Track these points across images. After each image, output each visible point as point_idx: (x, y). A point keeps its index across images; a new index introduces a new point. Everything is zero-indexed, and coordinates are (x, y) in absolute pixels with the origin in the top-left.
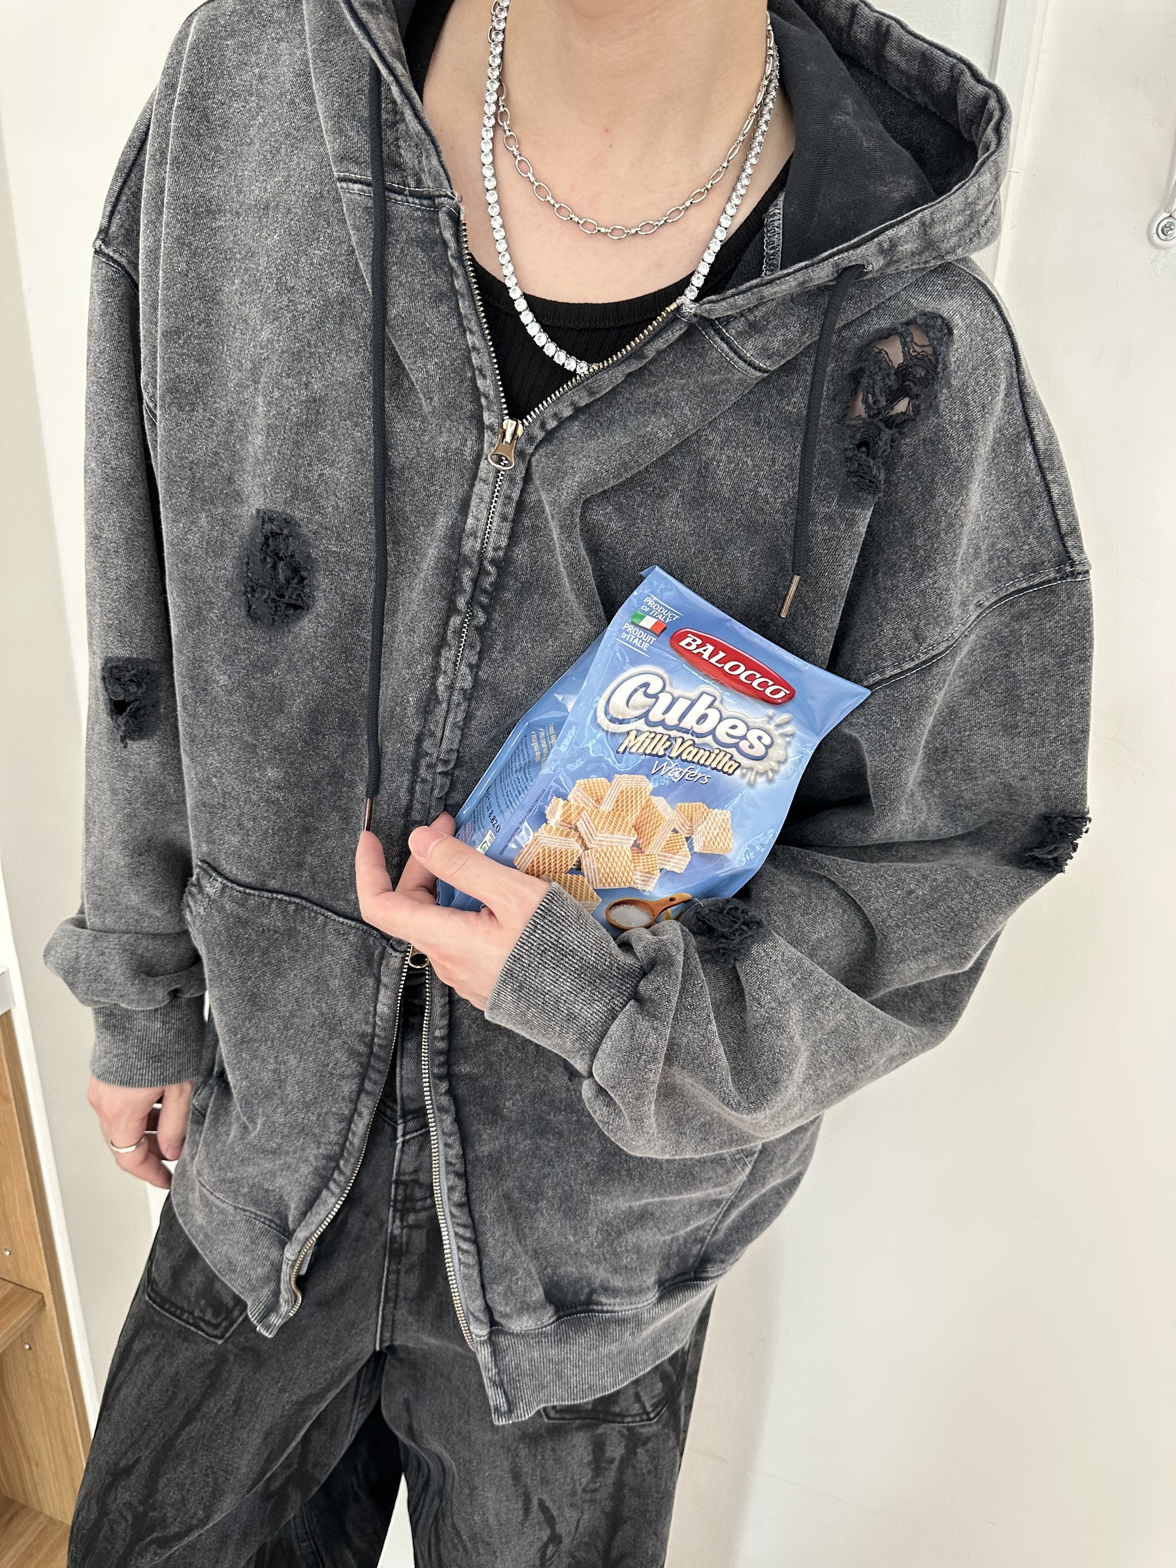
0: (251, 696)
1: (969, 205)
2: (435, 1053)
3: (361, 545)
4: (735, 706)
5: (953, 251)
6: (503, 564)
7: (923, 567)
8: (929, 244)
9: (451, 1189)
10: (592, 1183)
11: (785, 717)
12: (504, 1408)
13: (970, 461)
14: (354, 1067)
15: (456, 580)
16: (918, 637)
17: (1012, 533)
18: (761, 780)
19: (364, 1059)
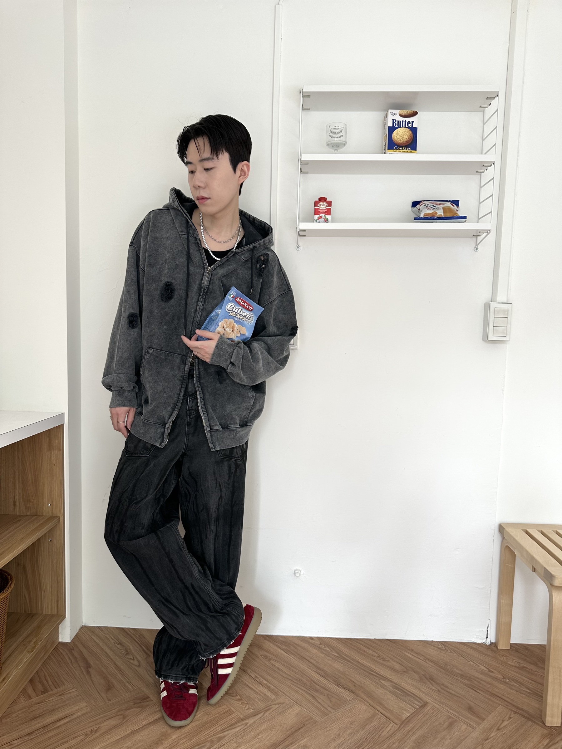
0: (161, 314)
1: (269, 239)
2: (197, 377)
3: (183, 287)
4: (244, 311)
5: (268, 245)
6: (208, 288)
7: (269, 288)
8: (265, 244)
9: (201, 402)
10: (226, 401)
11: (252, 313)
12: (213, 448)
13: (274, 273)
14: (180, 383)
15: (201, 291)
16: (270, 298)
17: (281, 285)
18: (249, 323)
19: (182, 381)
